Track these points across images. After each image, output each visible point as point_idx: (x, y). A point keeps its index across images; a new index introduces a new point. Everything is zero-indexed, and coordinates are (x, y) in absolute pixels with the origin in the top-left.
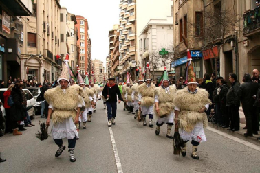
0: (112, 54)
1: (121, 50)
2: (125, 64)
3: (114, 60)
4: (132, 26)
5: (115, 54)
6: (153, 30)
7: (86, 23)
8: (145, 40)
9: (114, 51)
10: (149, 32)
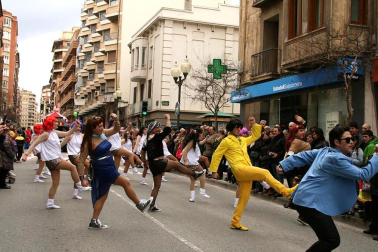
0: (58, 81)
1: (80, 72)
2: (89, 96)
3: (62, 90)
4: (111, 26)
5: (65, 79)
6: (167, 30)
7: (15, 23)
8: (144, 49)
9: (63, 75)
10: (155, 33)
